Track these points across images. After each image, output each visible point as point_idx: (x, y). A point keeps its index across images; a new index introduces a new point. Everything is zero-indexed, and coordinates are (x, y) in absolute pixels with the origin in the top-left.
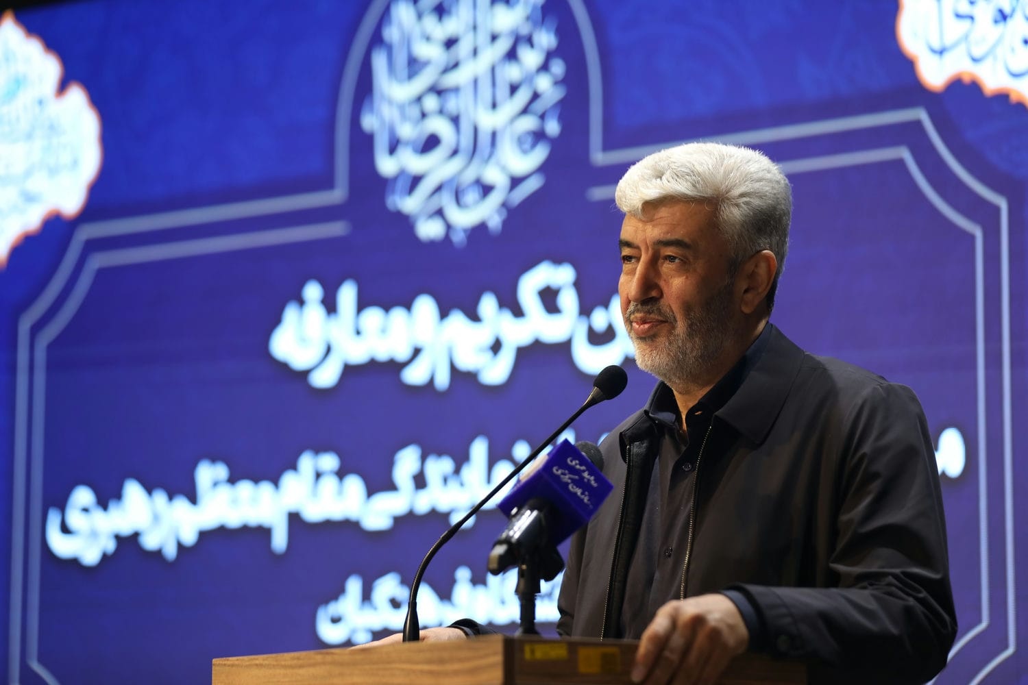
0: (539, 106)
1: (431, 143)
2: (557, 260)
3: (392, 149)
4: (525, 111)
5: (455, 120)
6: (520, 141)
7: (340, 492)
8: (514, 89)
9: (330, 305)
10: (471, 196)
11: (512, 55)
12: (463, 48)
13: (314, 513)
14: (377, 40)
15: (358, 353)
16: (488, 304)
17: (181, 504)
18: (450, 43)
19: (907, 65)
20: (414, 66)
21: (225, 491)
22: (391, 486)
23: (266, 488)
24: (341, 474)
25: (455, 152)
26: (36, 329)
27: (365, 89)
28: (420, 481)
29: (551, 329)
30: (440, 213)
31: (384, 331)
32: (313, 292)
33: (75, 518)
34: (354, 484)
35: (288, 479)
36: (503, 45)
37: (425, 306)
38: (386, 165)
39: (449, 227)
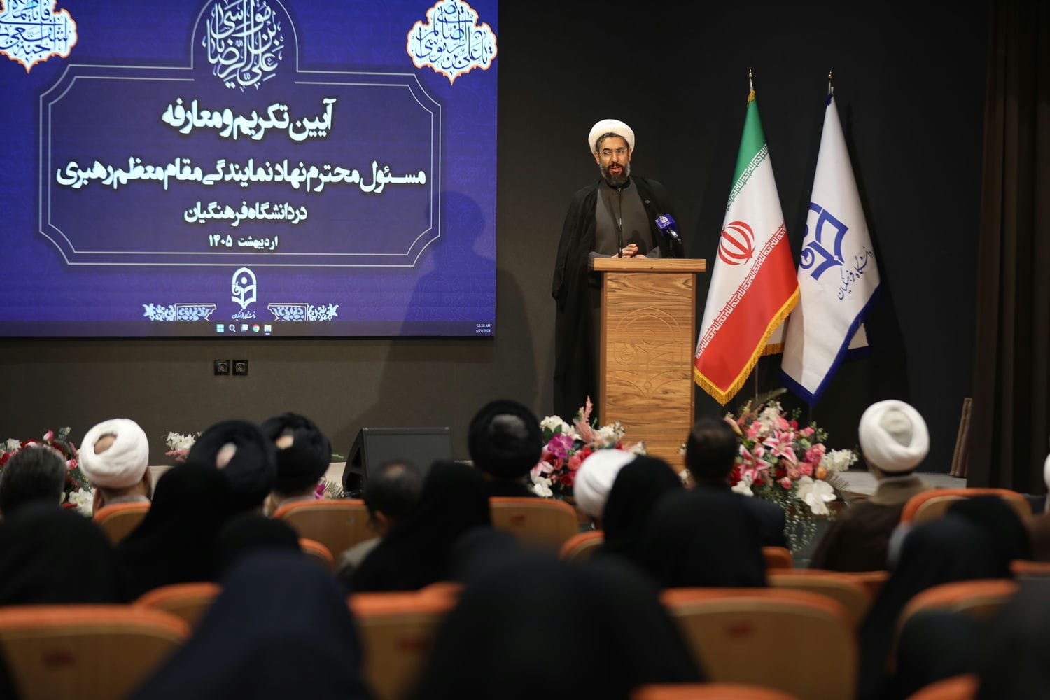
0: (273, 51)
1: (230, 56)
2: (282, 103)
3: (214, 56)
4: (268, 51)
5: (240, 49)
6: (266, 60)
7: (192, 172)
8: (264, 43)
9: (187, 108)
10: (248, 76)
11: (264, 31)
12: (245, 25)
13: (180, 177)
14: (207, 15)
15: (200, 124)
16: (254, 115)
17: (120, 173)
18: (238, 22)
19: (411, 59)
20: (223, 28)
21: (141, 168)
22: (217, 173)
23: (159, 169)
24: (192, 167)
25: (240, 61)
26: (46, 100)
27: (202, 32)
28: (226, 170)
29: (282, 125)
30: (234, 80)
31: (210, 118)
32: (180, 101)
33: (69, 173)
34: (198, 171)
35: (170, 166)
36: (261, 26)
37: (228, 113)
38: (213, 61)
39: (238, 85)
